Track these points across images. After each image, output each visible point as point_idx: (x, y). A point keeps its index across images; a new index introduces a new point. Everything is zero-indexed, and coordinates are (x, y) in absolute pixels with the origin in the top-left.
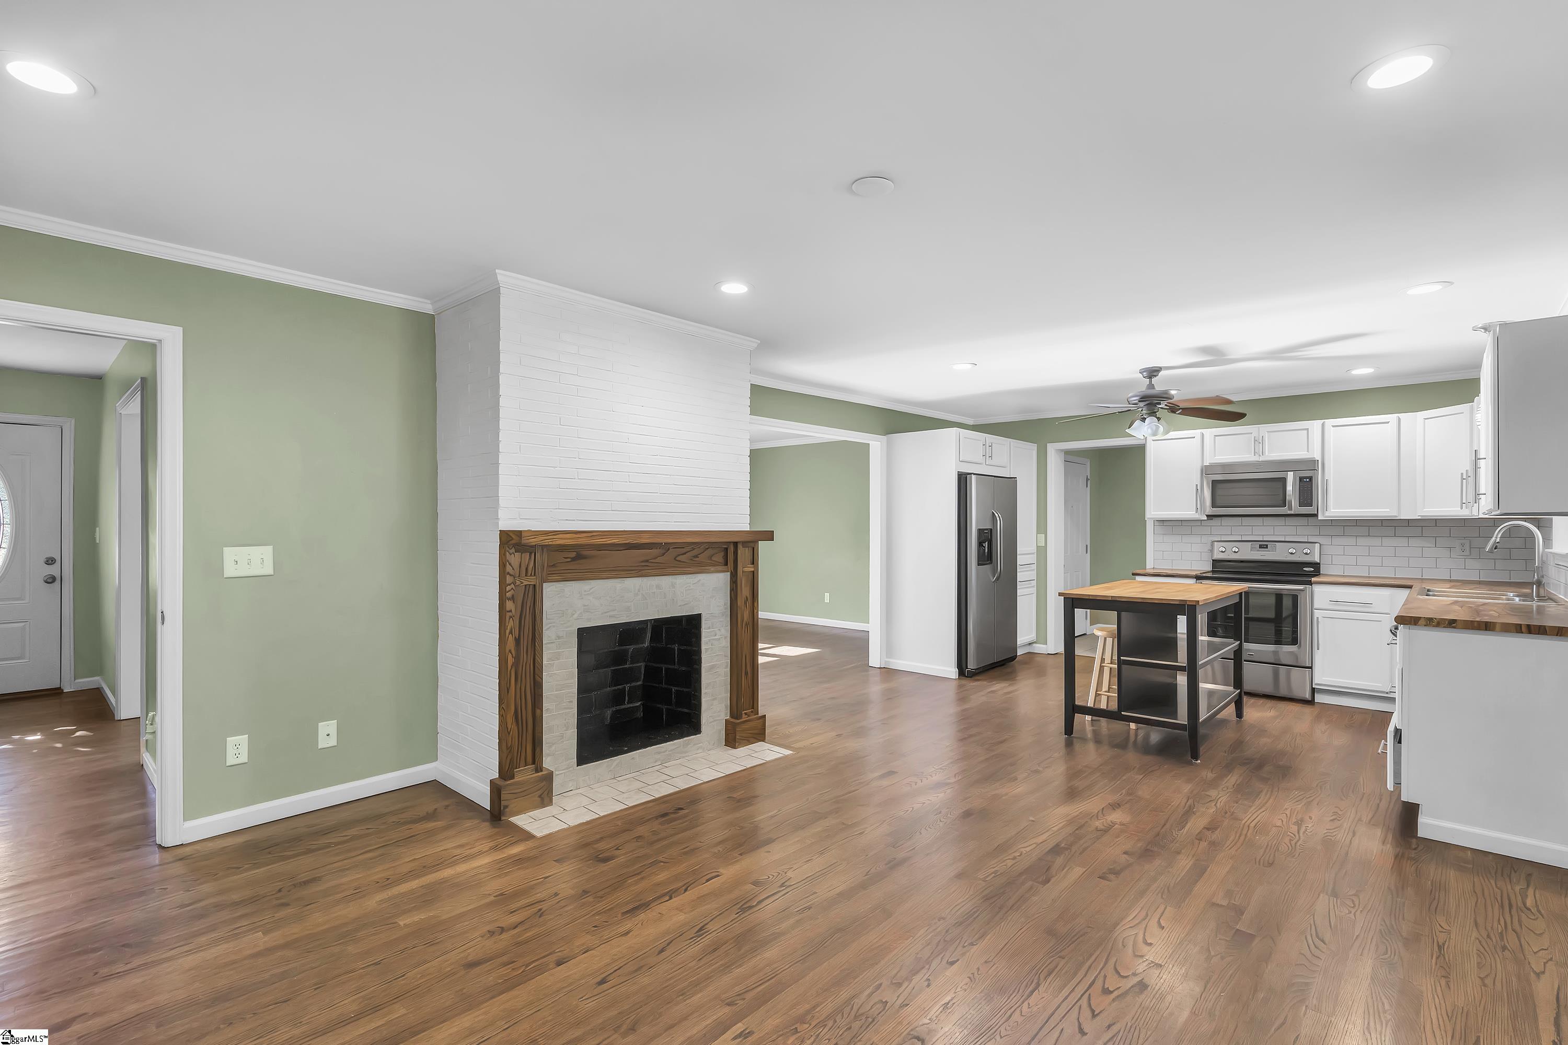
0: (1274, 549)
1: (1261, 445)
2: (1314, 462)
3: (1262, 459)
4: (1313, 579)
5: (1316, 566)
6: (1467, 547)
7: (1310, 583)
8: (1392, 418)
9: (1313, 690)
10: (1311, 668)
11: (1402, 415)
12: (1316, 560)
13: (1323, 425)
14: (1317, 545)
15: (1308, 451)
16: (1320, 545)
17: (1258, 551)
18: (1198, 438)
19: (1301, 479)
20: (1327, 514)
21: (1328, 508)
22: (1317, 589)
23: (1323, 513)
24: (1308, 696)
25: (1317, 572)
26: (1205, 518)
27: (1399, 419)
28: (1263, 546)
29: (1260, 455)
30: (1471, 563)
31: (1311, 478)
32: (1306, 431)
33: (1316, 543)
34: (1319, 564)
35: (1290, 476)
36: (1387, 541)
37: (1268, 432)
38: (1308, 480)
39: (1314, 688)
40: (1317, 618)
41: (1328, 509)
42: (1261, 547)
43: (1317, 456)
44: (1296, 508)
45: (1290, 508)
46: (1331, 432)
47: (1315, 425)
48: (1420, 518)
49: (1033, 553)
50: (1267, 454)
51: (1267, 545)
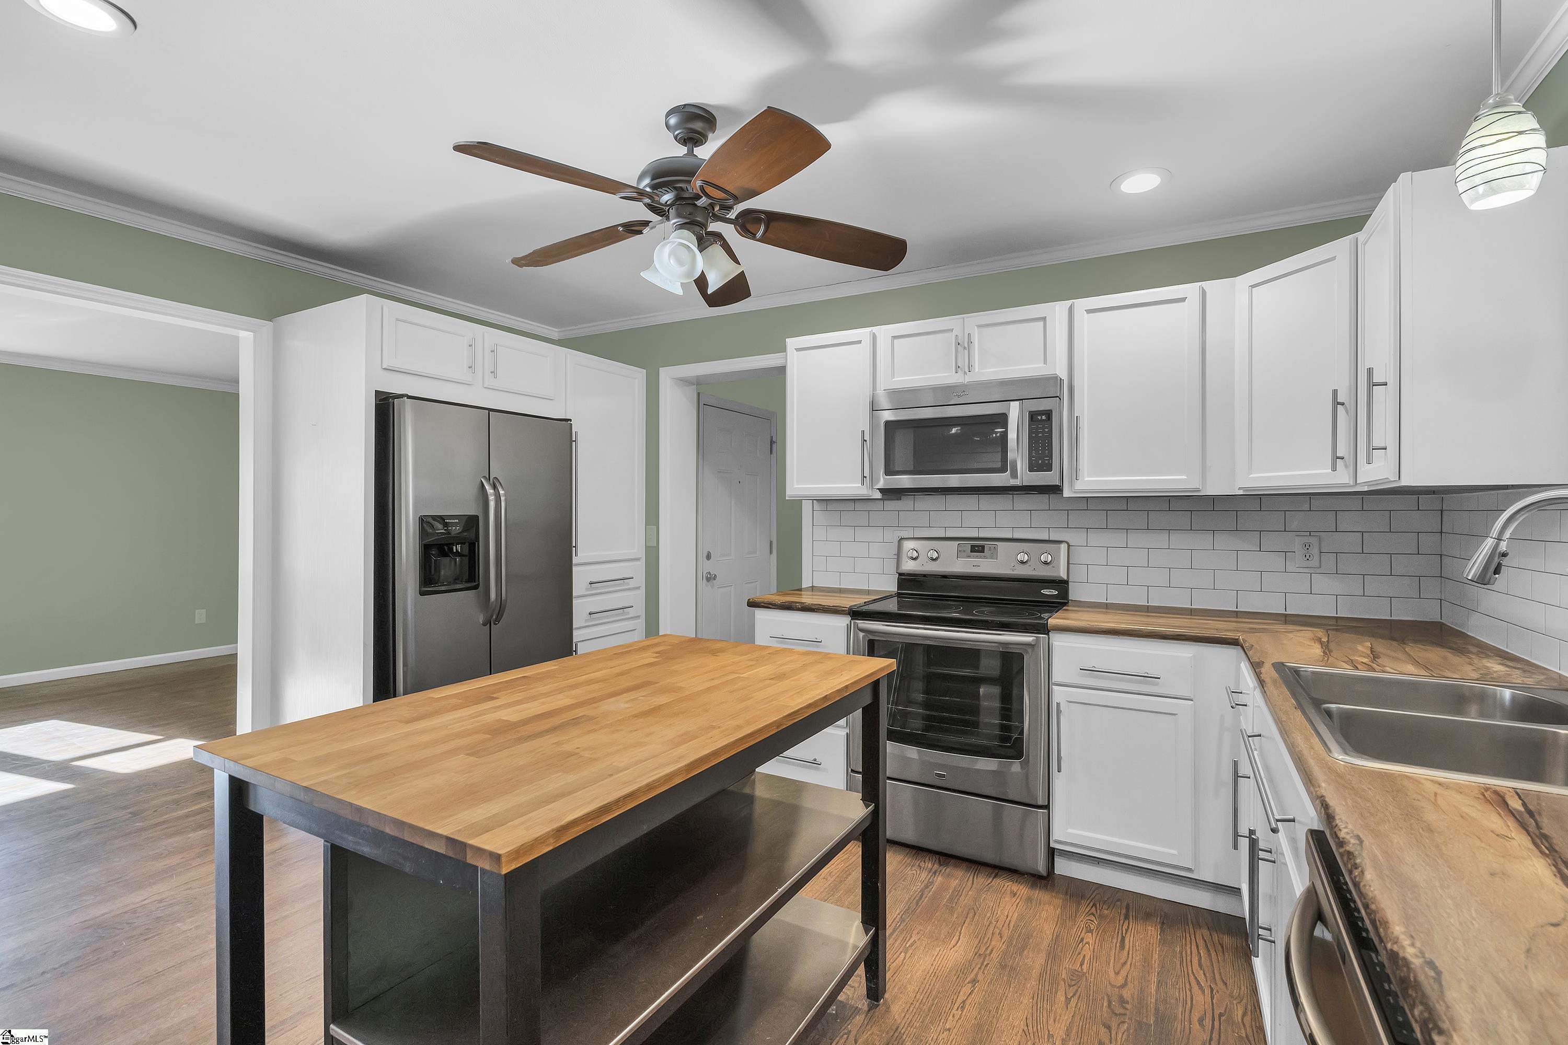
0: (994, 556)
1: (966, 352)
2: (1055, 380)
3: (968, 379)
4: (1053, 621)
5: (1062, 585)
6: (1315, 551)
7: (1044, 629)
8: (1190, 290)
9: (1051, 853)
10: (1047, 807)
11: (1206, 285)
12: (1062, 575)
13: (1071, 310)
14: (1064, 547)
15: (1045, 363)
16: (1069, 546)
17: (969, 557)
18: (867, 342)
19: (1033, 416)
20: (1079, 486)
21: (1080, 474)
22: (1059, 642)
23: (1071, 484)
24: (1041, 868)
25: (1061, 601)
26: (878, 495)
27: (1204, 293)
28: (978, 548)
29: (965, 373)
30: (1322, 583)
31: (1048, 414)
32: (1041, 323)
33: (1060, 542)
34: (1066, 582)
35: (1014, 412)
36: (1178, 539)
37: (979, 326)
38: (1044, 417)
39: (1054, 849)
40: (1058, 704)
41: (1080, 477)
42: (974, 549)
43: (1063, 374)
44: (1025, 476)
45: (1014, 475)
46: (1083, 321)
47: (1057, 311)
48: (1241, 492)
49: (638, 559)
50: (977, 370)
51: (983, 547)
